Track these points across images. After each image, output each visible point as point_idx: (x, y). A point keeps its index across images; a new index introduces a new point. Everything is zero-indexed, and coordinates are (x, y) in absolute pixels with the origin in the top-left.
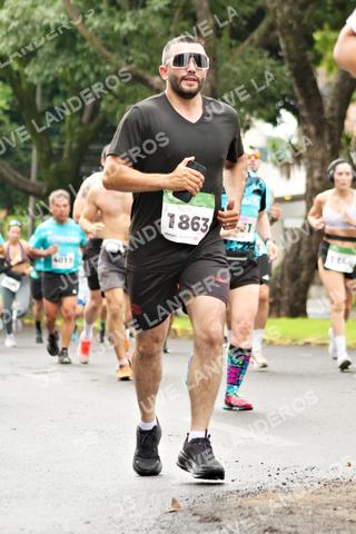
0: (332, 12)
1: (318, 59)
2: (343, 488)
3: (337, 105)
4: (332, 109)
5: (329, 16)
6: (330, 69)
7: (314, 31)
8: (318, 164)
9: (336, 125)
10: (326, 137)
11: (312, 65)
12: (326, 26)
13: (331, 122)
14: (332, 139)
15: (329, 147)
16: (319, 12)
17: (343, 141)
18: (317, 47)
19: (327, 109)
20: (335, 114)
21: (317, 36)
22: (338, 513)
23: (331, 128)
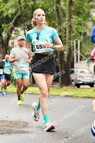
0: (6, 20)
1: (3, 30)
2: (6, 122)
3: (6, 40)
4: (5, 41)
5: (5, 21)
6: (5, 33)
7: (2, 24)
8: (3, 53)
9: (6, 45)
10: (4, 47)
11: (1, 32)
12: (4, 23)
13: (5, 44)
14: (5, 47)
15: (5, 49)
16: (3, 20)
17: (8, 48)
18: (3, 28)
19: (4, 41)
20: (6, 42)
21: (3, 25)
22: (4, 128)
23: (5, 45)
